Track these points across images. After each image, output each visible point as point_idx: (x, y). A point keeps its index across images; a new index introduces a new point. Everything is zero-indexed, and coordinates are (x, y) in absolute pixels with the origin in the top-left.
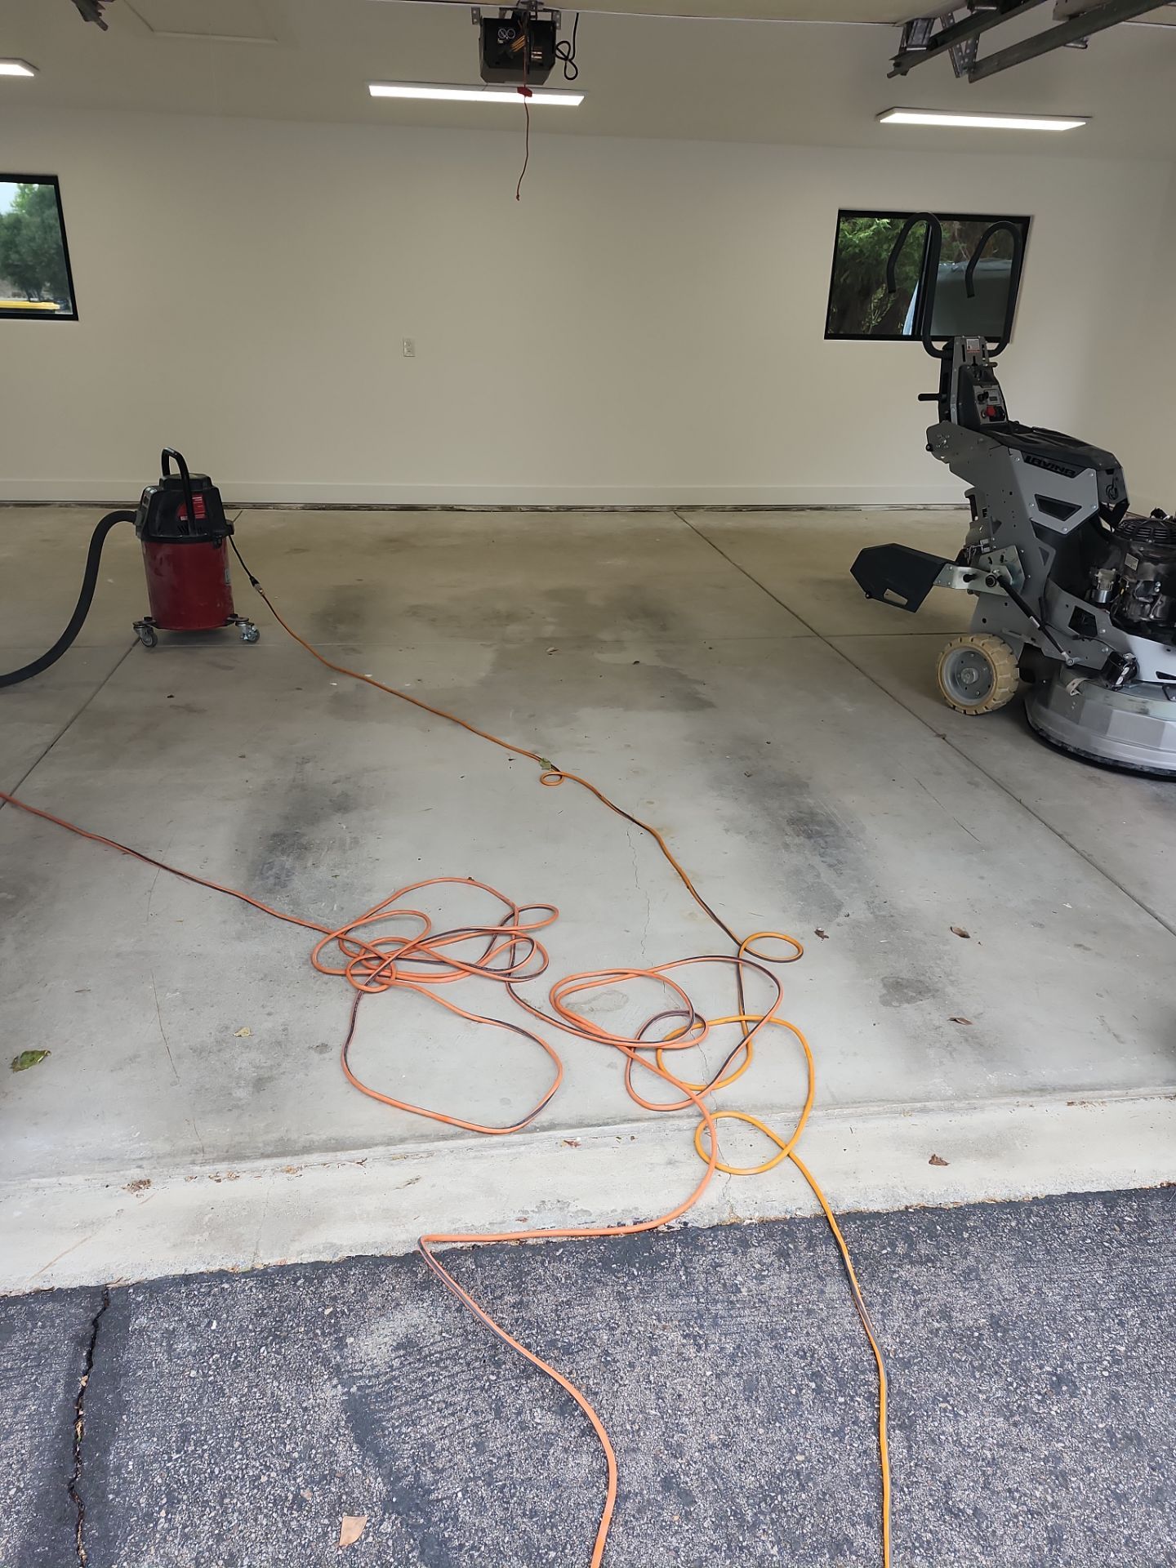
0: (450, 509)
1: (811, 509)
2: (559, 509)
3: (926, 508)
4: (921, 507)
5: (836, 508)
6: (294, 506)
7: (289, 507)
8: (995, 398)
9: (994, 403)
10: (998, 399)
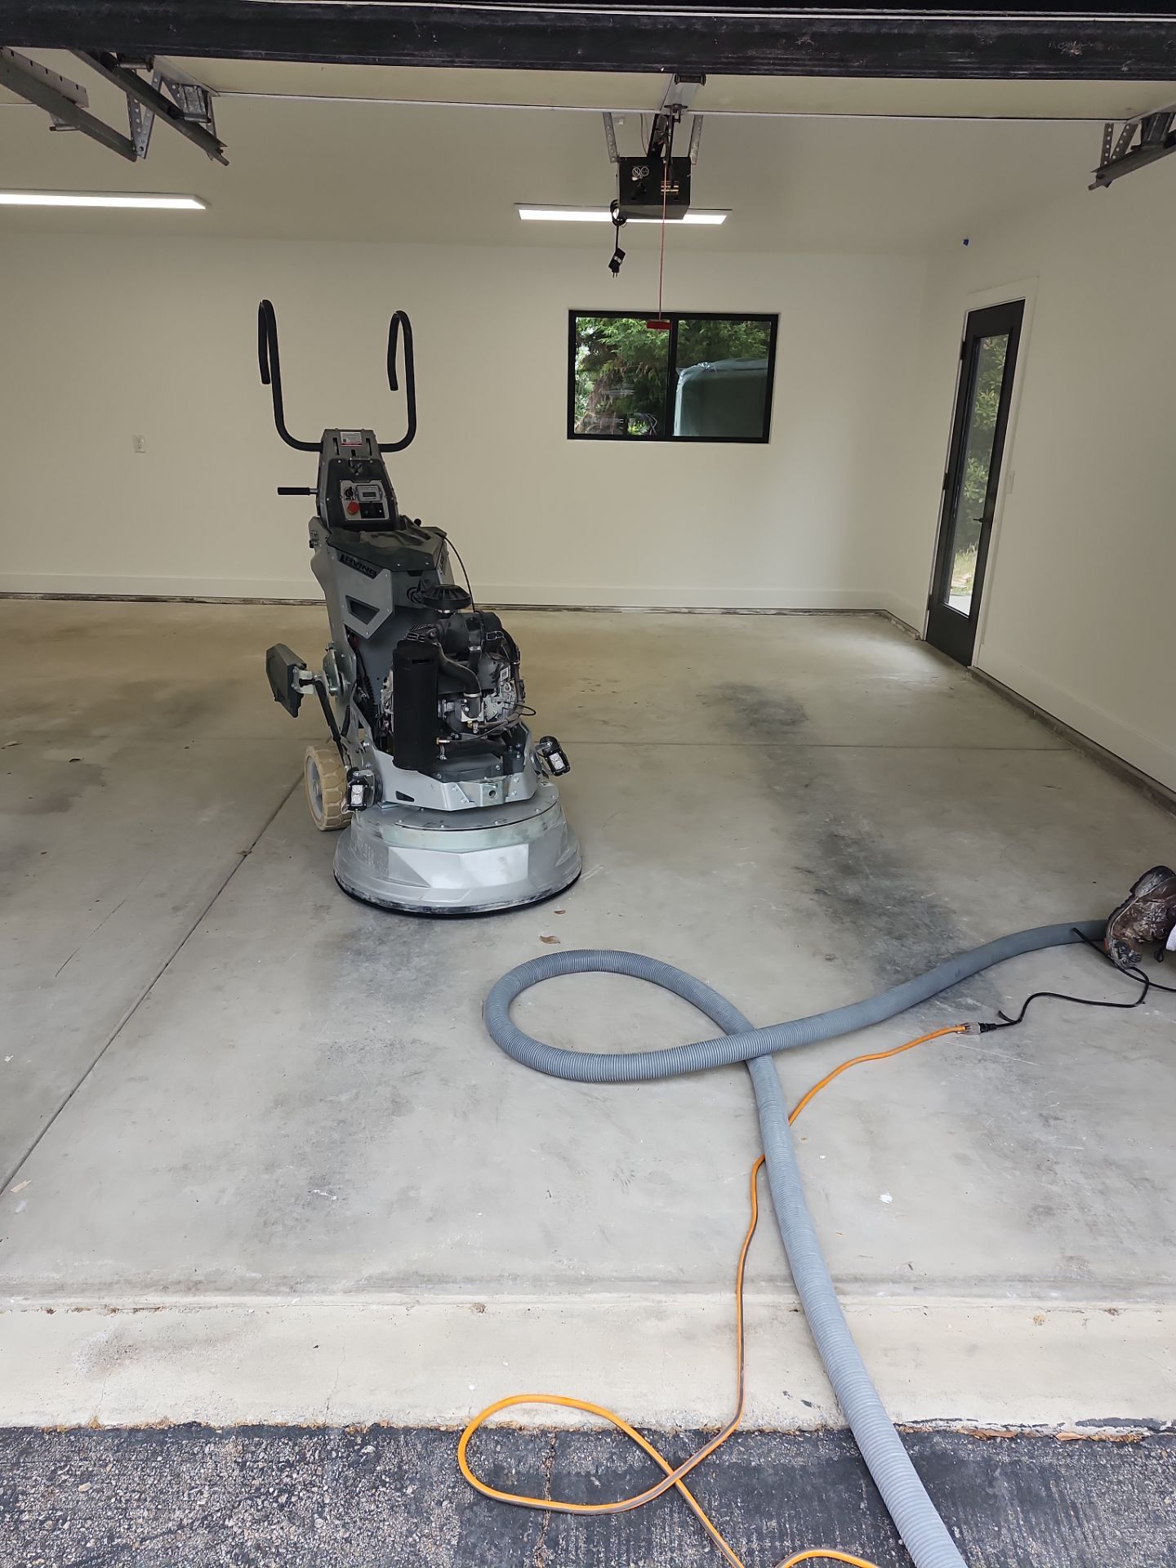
0: (191, 600)
1: (568, 609)
2: (302, 603)
3: (691, 611)
4: (686, 610)
5: (595, 610)
6: (34, 596)
7: (28, 596)
8: (373, 494)
9: (371, 499)
10: (378, 495)
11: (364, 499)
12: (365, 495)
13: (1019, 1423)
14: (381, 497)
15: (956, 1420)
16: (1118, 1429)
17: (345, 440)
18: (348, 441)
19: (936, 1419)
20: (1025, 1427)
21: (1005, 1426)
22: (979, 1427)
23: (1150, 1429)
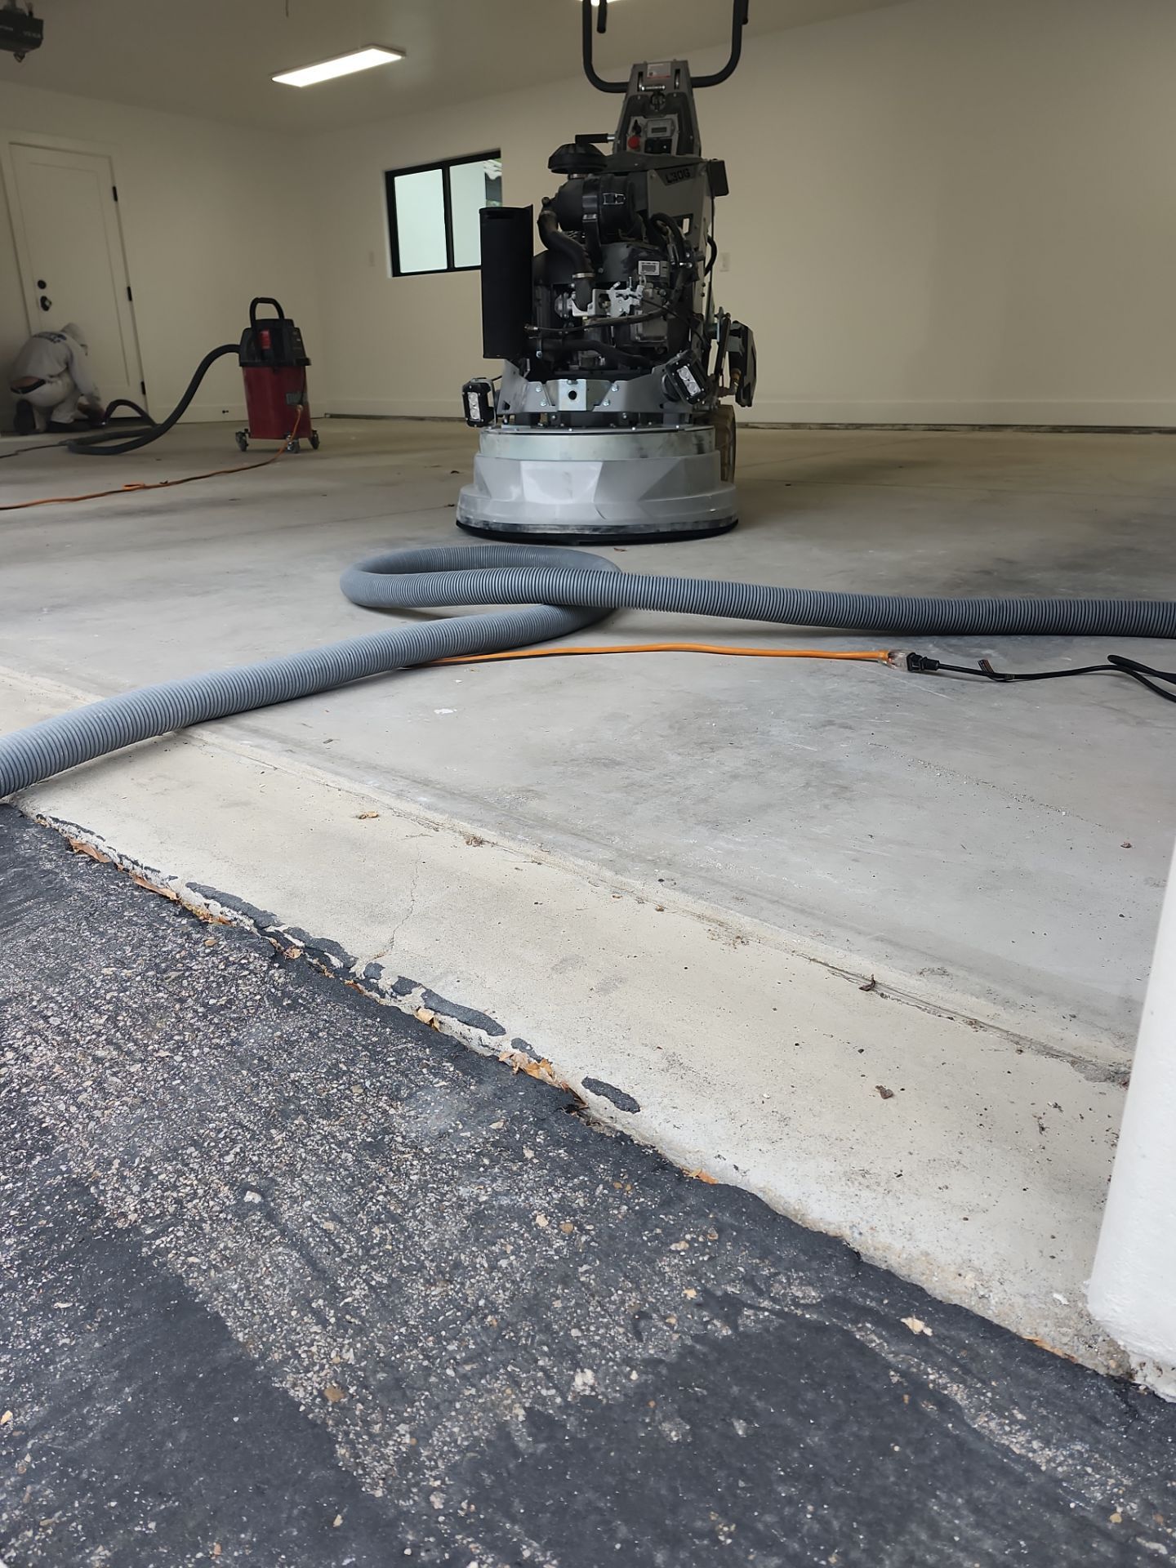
8: (664, 129)
9: (659, 135)
10: (669, 130)
11: (651, 135)
12: (654, 130)
13: (134, 858)
14: (672, 133)
15: (88, 832)
16: (226, 909)
17: (651, 74)
18: (655, 74)
19: (72, 824)
20: (138, 865)
21: (120, 856)
22: (100, 848)
23: (256, 924)
